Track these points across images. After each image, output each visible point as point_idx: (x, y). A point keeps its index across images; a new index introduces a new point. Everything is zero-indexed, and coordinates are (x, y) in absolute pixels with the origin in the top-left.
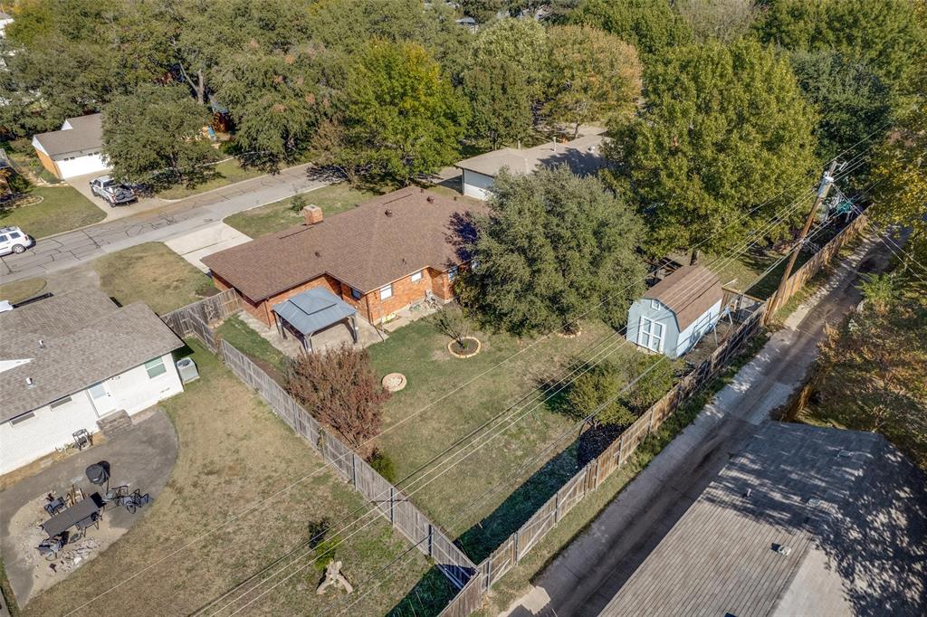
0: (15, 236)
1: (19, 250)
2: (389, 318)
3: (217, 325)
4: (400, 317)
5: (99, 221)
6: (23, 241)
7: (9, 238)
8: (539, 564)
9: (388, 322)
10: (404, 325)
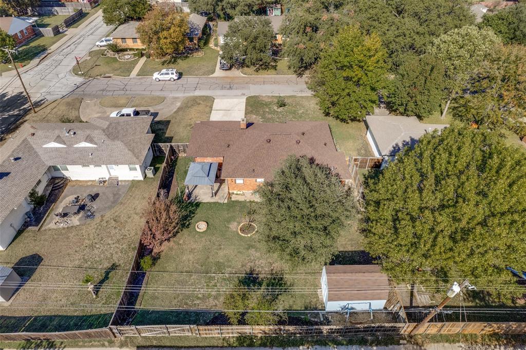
0: (172, 74)
1: (172, 80)
2: (239, 193)
3: (183, 156)
4: (244, 195)
5: (209, 75)
6: (175, 77)
7: (170, 74)
8: (148, 344)
9: (237, 194)
10: (240, 200)
